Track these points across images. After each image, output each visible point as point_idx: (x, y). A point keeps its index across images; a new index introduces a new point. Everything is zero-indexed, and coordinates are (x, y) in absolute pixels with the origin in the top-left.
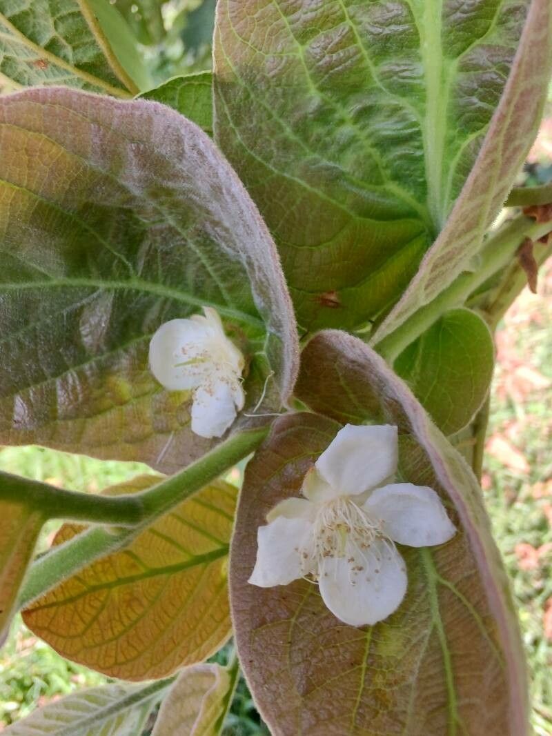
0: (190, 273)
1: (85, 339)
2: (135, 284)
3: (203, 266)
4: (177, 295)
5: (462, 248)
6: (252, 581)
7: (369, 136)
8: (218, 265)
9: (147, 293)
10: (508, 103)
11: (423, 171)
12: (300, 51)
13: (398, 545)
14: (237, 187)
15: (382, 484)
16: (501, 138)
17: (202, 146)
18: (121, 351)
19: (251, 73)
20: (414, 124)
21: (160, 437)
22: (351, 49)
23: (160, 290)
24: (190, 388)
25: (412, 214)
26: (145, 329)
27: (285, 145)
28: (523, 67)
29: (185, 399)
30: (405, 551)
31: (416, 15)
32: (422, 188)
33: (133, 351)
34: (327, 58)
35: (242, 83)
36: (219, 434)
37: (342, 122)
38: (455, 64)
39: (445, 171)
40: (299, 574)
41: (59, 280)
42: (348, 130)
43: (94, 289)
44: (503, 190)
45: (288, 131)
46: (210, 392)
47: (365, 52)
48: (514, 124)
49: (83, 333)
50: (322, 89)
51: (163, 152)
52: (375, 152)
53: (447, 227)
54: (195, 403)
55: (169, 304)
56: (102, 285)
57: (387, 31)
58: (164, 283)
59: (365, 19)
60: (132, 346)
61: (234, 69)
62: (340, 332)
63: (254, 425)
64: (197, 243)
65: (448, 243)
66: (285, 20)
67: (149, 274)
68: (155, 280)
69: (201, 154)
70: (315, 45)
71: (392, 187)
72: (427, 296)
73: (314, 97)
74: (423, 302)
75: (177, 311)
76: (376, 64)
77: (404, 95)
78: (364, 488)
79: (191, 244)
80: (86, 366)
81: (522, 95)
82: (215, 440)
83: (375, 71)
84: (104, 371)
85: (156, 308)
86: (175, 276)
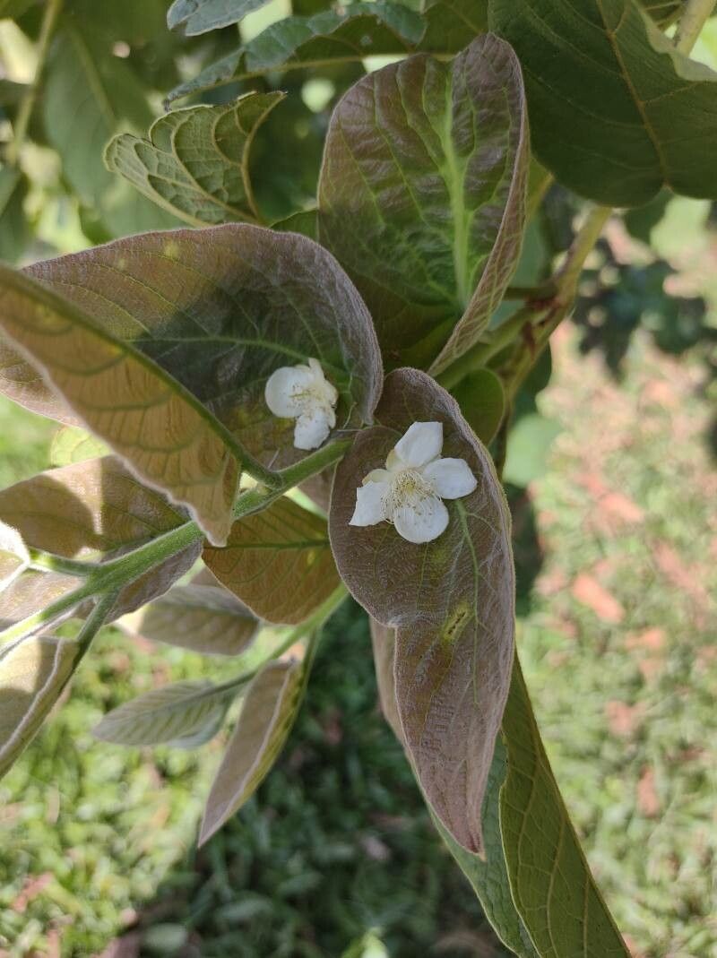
0: (297, 336)
1: (220, 380)
2: (260, 342)
3: (307, 332)
4: (287, 351)
5: (478, 323)
6: (352, 523)
7: (418, 251)
8: (317, 332)
9: (266, 349)
10: (498, 247)
11: (454, 275)
12: (374, 197)
13: (443, 500)
14: (349, 284)
15: (432, 461)
16: (496, 265)
17: (327, 260)
18: (243, 389)
19: (342, 209)
20: (448, 247)
21: (268, 452)
22: (407, 198)
23: (276, 347)
24: (293, 416)
25: (445, 302)
26: (260, 373)
27: (363, 255)
28: (505, 230)
29: (287, 425)
30: (447, 502)
31: (447, 184)
32: (453, 286)
33: (251, 389)
34: (392, 203)
35: (335, 215)
36: (316, 445)
37: (399, 241)
38: (471, 215)
39: (468, 275)
40: (382, 518)
41: (214, 337)
42: (403, 246)
43: (233, 344)
44: (501, 290)
45: (364, 246)
46: (310, 417)
47: (415, 201)
48: (503, 257)
49: (220, 375)
50: (387, 220)
51: (299, 261)
52: (422, 262)
53: (468, 310)
54: (298, 426)
55: (280, 357)
56: (238, 342)
57: (430, 192)
58: (279, 343)
59: (417, 183)
60: (252, 386)
61: (330, 206)
62: (409, 368)
63: (344, 436)
64: (305, 316)
65: (469, 319)
66: (365, 179)
67: (270, 336)
68: (273, 340)
69: (326, 264)
70: (384, 194)
71: (433, 284)
72: (458, 352)
73: (381, 225)
74: (456, 356)
75: (286, 361)
76: (422, 209)
77: (440, 228)
78: (422, 463)
79: (301, 317)
80: (219, 399)
81: (506, 243)
82: (313, 450)
83: (422, 213)
84: (231, 403)
85: (270, 360)
86: (286, 338)
